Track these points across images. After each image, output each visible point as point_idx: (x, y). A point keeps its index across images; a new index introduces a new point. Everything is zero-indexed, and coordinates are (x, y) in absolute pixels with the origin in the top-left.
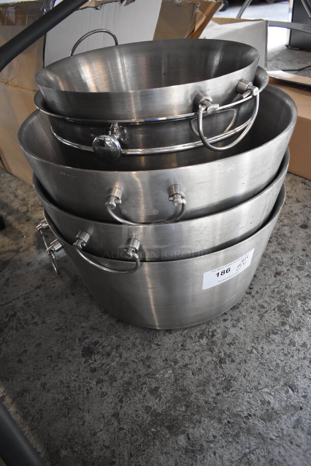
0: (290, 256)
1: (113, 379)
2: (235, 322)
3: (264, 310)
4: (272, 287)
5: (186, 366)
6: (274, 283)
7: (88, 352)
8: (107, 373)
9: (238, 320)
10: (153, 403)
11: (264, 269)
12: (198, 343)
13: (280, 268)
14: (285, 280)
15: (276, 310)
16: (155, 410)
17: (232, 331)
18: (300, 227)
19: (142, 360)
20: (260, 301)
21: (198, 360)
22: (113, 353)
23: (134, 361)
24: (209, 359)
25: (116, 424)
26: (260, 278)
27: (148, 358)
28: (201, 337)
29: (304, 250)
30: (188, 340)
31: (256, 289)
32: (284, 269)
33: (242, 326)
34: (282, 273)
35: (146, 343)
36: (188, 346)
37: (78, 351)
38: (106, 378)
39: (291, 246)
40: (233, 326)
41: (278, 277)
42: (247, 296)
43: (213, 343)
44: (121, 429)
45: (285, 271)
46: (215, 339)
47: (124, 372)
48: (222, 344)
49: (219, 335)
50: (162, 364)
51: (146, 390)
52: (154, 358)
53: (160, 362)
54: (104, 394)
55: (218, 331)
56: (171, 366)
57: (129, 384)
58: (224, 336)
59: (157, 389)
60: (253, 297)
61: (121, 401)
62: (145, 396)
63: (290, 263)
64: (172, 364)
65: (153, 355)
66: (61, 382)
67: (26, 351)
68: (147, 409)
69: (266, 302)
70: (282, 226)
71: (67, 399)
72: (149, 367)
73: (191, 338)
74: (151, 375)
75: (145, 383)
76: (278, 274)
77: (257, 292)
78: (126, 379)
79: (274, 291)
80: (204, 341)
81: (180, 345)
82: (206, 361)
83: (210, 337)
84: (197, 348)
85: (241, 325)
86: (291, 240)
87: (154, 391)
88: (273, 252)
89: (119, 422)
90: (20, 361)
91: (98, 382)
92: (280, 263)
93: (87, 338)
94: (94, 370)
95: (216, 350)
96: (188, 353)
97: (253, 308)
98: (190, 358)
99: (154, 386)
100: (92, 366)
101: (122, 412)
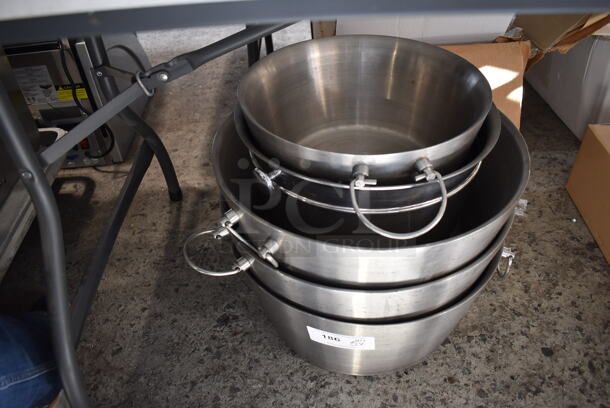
0: (488, 372)
1: (218, 355)
2: (354, 391)
3: (393, 403)
4: (428, 388)
5: (275, 392)
6: (434, 386)
7: (224, 321)
8: (219, 348)
9: (359, 392)
10: (224, 397)
11: (442, 365)
12: (304, 382)
13: (460, 376)
14: (450, 392)
16: (220, 404)
17: (343, 397)
18: (543, 349)
19: (251, 359)
20: (399, 392)
21: (289, 396)
22: (239, 336)
23: (244, 354)
24: (298, 402)
25: (188, 390)
26: (428, 369)
27: (257, 361)
28: (312, 379)
29: (512, 378)
30: (300, 373)
31: (411, 376)
32: (463, 380)
33: (356, 401)
34: (456, 383)
35: (269, 347)
36: (295, 378)
37: (218, 315)
38: (215, 350)
39: (502, 362)
40: (349, 394)
41: (448, 384)
42: (394, 376)
43: (317, 393)
44: (187, 396)
45: (462, 384)
46: (322, 390)
47: (230, 358)
48: (321, 400)
49: (328, 390)
50: (261, 375)
51: (229, 384)
52: (261, 365)
53: (261, 373)
54: (201, 361)
55: (333, 386)
56: (265, 382)
57: (224, 369)
58: (331, 396)
59: (238, 390)
60: (399, 382)
61: (206, 377)
62: (224, 387)
63: (477, 379)
64: (268, 381)
65: (262, 362)
66: (186, 329)
67: (187, 285)
68: (217, 398)
69: (405, 397)
70: (522, 333)
71: (178, 344)
72: (250, 368)
73: (304, 373)
74: (244, 376)
75: (234, 378)
76: (451, 380)
77: (408, 381)
78: (226, 363)
79: (425, 393)
80: (311, 385)
81: (290, 371)
82: (294, 402)
83: (319, 385)
84: (299, 385)
85: (356, 398)
86: (512, 356)
87: (234, 390)
88: (474, 355)
89: (191, 390)
90: (177, 291)
91: (206, 349)
92: (467, 371)
93: (233, 308)
94: (214, 338)
95: (312, 400)
96: (288, 384)
97: (385, 392)
98: (286, 388)
99: (238, 386)
100: (217, 334)
101: (199, 385)
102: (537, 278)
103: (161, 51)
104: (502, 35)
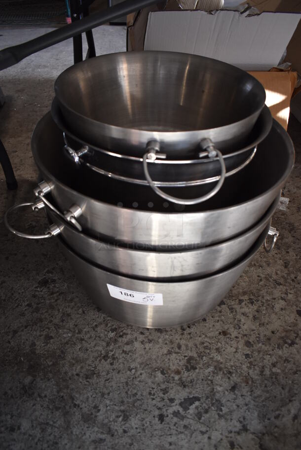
0: (254, 327)
1: (37, 310)
2: (146, 340)
3: (177, 350)
4: (206, 339)
5: (82, 340)
6: (210, 338)
7: (44, 283)
8: (38, 304)
9: (150, 341)
10: (40, 344)
11: (218, 321)
12: (106, 333)
13: (231, 330)
14: (223, 343)
15: (186, 358)
16: (35, 349)
17: (137, 345)
18: (297, 311)
19: (64, 313)
20: (183, 342)
21: (93, 344)
22: (55, 295)
23: (59, 310)
24: (100, 348)
25: (10, 337)
26: (207, 325)
27: (69, 315)
28: (113, 330)
29: (273, 332)
30: (103, 326)
31: (192, 330)
32: (234, 333)
33: (147, 348)
34: (228, 336)
35: (79, 305)
36: (98, 329)
37: (40, 278)
38: (35, 306)
39: (265, 320)
40: (142, 342)
41: (221, 336)
42: (179, 329)
43: (116, 341)
44: (9, 342)
45: (233, 336)
46: (120, 339)
47: (47, 312)
48: (119, 347)
49: (125, 339)
50: (71, 326)
51: (45, 333)
52: (71, 319)
53: (71, 324)
54: (23, 315)
55: (129, 336)
56: (74, 332)
57: (41, 320)
58: (127, 344)
59: (52, 338)
60: (182, 334)
61: (26, 327)
62: (40, 336)
63: (246, 332)
64: (77, 331)
65: (73, 316)
66: (12, 288)
67: (16, 254)
68: (33, 344)
69: (187, 346)
70: (282, 298)
71: (4, 300)
72: (63, 321)
73: (107, 325)
74: (57, 327)
75: (49, 329)
76: (224, 333)
77: (190, 334)
78: (43, 317)
79: (203, 343)
80: (112, 335)
81: (95, 324)
82: (97, 348)
83: (118, 335)
84: (102, 335)
85: (147, 346)
86: (273, 316)
87: (48, 337)
88: (243, 314)
89: (12, 337)
90: (7, 258)
91: (28, 305)
92: (238, 327)
93: (52, 273)
94: (34, 296)
95: (111, 347)
96: (93, 334)
97: (171, 342)
98: (91, 337)
99: (51, 335)
100: (37, 293)
101: (19, 333)
102: (295, 257)
103: (11, 78)
104: (276, 67)
